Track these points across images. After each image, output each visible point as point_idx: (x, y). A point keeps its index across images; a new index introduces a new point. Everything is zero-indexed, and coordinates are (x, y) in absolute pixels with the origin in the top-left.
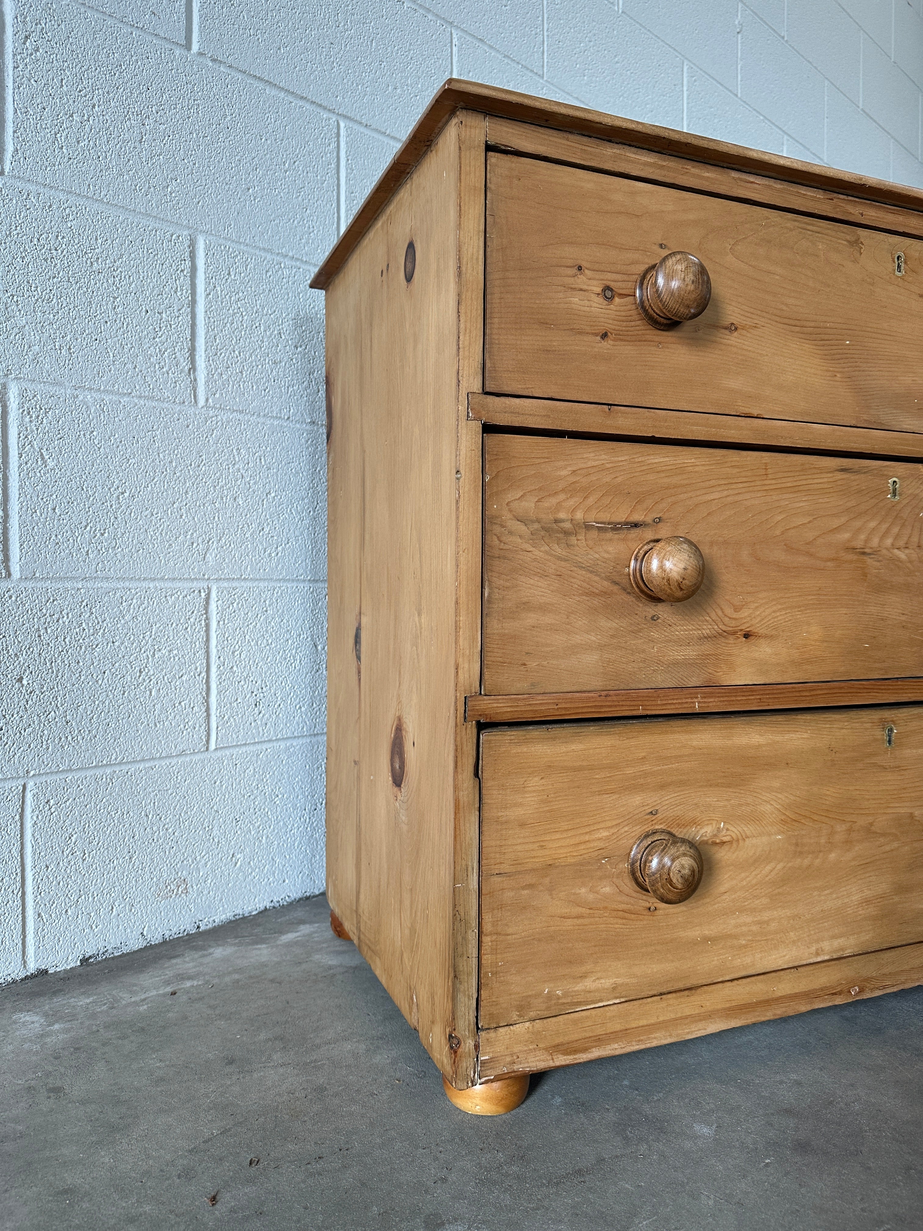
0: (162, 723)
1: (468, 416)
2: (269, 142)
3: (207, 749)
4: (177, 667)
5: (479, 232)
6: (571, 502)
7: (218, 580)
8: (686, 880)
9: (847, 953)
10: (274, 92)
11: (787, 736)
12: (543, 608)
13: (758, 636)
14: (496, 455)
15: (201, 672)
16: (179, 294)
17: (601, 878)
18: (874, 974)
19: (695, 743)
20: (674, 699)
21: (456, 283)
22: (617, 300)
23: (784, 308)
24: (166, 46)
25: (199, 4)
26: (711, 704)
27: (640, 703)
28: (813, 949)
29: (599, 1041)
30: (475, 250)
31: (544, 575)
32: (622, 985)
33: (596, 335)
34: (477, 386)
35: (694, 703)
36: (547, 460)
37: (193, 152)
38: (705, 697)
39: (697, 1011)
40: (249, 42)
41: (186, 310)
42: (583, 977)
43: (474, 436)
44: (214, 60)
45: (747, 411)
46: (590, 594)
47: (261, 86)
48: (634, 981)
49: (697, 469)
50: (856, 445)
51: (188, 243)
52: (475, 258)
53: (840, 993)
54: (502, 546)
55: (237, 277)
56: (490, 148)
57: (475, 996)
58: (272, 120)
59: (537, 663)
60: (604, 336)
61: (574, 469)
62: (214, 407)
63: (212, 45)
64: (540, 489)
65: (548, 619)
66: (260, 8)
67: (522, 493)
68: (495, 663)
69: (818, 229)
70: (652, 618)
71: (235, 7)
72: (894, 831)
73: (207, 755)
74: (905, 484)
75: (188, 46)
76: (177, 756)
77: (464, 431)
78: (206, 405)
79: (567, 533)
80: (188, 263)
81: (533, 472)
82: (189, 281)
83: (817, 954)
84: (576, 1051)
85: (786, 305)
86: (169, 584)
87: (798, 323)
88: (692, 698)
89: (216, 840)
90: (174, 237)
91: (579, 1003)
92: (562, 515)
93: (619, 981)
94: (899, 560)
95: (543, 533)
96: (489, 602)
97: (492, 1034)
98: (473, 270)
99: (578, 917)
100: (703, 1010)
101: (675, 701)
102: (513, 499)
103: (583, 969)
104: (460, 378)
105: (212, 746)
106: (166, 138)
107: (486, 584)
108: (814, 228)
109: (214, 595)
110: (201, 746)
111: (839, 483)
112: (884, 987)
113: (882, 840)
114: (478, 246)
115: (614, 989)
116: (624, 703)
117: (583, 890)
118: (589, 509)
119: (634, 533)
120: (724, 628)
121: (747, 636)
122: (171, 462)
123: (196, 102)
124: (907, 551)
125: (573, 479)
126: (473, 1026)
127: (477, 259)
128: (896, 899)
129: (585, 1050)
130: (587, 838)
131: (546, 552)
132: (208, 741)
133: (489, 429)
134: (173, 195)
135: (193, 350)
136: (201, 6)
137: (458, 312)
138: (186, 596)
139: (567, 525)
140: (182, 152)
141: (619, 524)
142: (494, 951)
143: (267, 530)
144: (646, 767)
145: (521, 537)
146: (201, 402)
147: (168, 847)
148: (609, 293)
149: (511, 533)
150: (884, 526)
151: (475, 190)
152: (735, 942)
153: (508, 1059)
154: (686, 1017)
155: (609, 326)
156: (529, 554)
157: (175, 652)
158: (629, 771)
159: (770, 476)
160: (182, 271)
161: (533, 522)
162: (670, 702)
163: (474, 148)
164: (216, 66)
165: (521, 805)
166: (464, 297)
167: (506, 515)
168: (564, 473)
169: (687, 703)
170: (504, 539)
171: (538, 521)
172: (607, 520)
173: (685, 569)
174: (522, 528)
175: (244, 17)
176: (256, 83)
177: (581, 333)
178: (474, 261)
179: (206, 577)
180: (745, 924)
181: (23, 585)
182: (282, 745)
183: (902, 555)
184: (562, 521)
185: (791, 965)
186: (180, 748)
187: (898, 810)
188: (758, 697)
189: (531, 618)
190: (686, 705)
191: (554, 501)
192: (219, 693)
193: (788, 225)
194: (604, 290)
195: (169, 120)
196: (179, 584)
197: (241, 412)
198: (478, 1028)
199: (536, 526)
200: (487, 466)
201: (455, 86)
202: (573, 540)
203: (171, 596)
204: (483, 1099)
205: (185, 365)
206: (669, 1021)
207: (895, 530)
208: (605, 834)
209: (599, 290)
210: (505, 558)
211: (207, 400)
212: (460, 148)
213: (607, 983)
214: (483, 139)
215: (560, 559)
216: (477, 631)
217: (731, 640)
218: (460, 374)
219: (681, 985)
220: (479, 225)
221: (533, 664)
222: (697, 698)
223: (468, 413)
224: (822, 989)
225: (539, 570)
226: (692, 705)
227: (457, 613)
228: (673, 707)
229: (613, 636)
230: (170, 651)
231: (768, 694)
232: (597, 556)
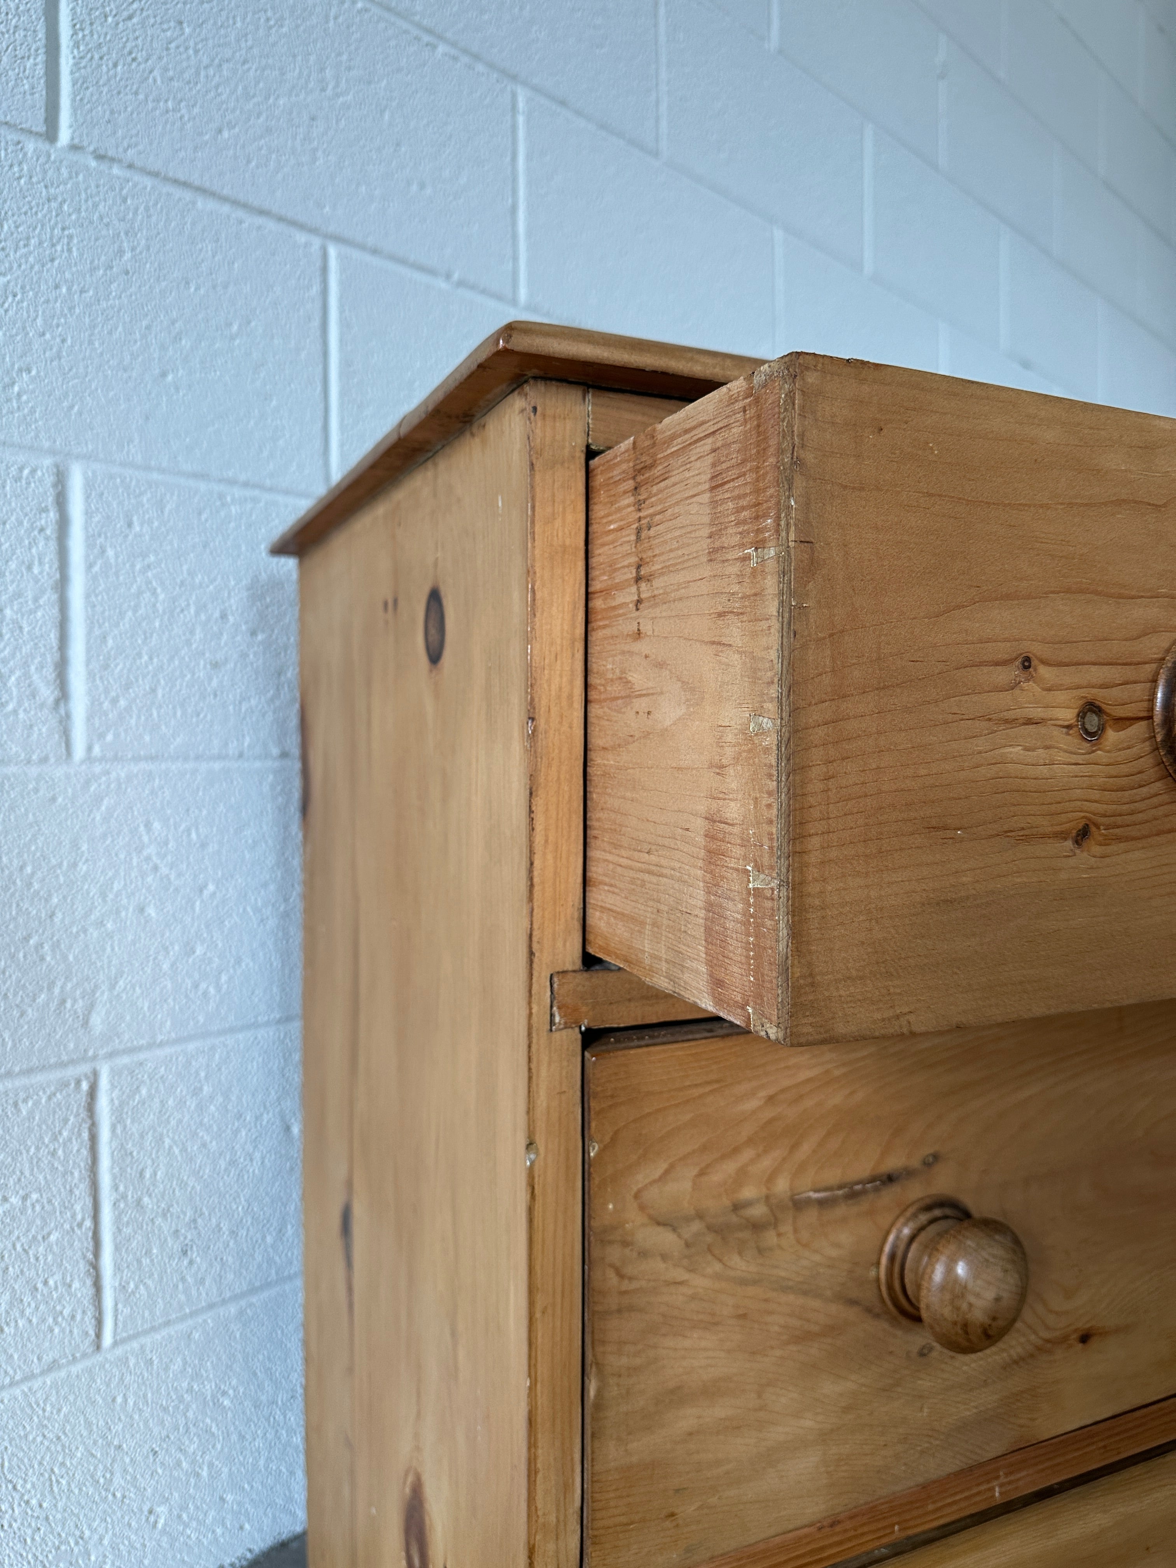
0: (13, 1324)
1: (552, 1022)
2: (202, 291)
3: (98, 1347)
4: (38, 1222)
5: (573, 641)
6: (767, 1163)
7: (111, 1055)
10: (211, 205)
12: (710, 1391)
13: (1104, 1333)
14: (612, 1096)
15: (83, 1219)
16: (36, 570)
20: (956, 1494)
21: (526, 750)
24: (9, 138)
25: (71, 62)
26: (1021, 1483)
27: (895, 1519)
30: (565, 679)
31: (712, 1324)
34: (571, 956)
35: (992, 1489)
36: (716, 1086)
37: (63, 320)
38: (1011, 1473)
40: (166, 123)
41: (50, 596)
43: (565, 1063)
44: (100, 157)
46: (803, 1338)
47: (188, 195)
51: (49, 480)
52: (565, 695)
54: (626, 1285)
55: (146, 528)
58: (210, 253)
59: (697, 1505)
61: (771, 1091)
62: (102, 759)
63: (96, 132)
64: (704, 1148)
65: (720, 1411)
66: (185, 64)
67: (664, 1166)
68: (611, 1531)
70: (922, 1354)
71: (139, 64)
73: (99, 1358)
75: (51, 135)
76: (43, 1373)
77: (545, 1059)
78: (89, 758)
79: (757, 1227)
80: (53, 515)
81: (688, 1117)
82: (53, 545)
86: (23, 1081)
88: (988, 1481)
89: (119, 1495)
90: (26, 472)
92: (748, 1192)
95: (709, 1238)
96: (598, 1406)
98: (561, 723)
101: (958, 1497)
102: (647, 1181)
104: (535, 946)
105: (108, 1339)
106: (10, 299)
107: (592, 1372)
109: (104, 1083)
110: (87, 1345)
114: (572, 671)
116: (866, 1529)
118: (802, 1168)
119: (887, 1195)
120: (1046, 1335)
121: (1085, 1339)
122: (22, 868)
123: (66, 232)
125: (769, 1113)
127: (570, 697)
131: (717, 1277)
132: (99, 1335)
133: (595, 1040)
134: (24, 398)
135: (62, 666)
136: (75, 64)
137: (531, 811)
138: (54, 1094)
139: (758, 1211)
140: (39, 321)
141: (858, 1183)
143: (199, 950)
145: (664, 1257)
146: (79, 751)
147: (29, 1532)
149: (644, 1254)
151: (564, 552)
156: (683, 1289)
157: (35, 1196)
160: (42, 530)
161: (688, 1220)
162: (949, 1500)
163: (562, 463)
164: (104, 167)
166: (542, 780)
167: (634, 1218)
168: (752, 1104)
169: (978, 1493)
170: (629, 1270)
171: (700, 1215)
172: (836, 1180)
173: (998, 1299)
174: (666, 1239)
175: (155, 80)
176: (178, 193)
178: (564, 703)
179: (91, 1053)
182: (233, 1309)
184: (748, 1204)
186: (47, 1358)
188: (1101, 1444)
189: (686, 1418)
190: (978, 1498)
191: (730, 1167)
192: (117, 1248)
195: (15, 266)
196: (39, 1078)
197: (152, 758)
199: (696, 1226)
200: (593, 1124)
201: (521, 343)
202: (770, 1238)
203: (25, 1101)
205: (47, 693)
210: (631, 1309)
211: (89, 749)
212: (532, 464)
214: (581, 440)
215: (743, 1282)
216: (573, 1470)
217: (1058, 1353)
218: (535, 939)
220: (573, 626)
221: (688, 1509)
222: (998, 1477)
223: (552, 1015)
225: (701, 1317)
226: (989, 1494)
227: (532, 1444)
228: (955, 1508)
229: (846, 1410)
230: (25, 1198)
231: (1118, 1434)
232: (817, 1258)
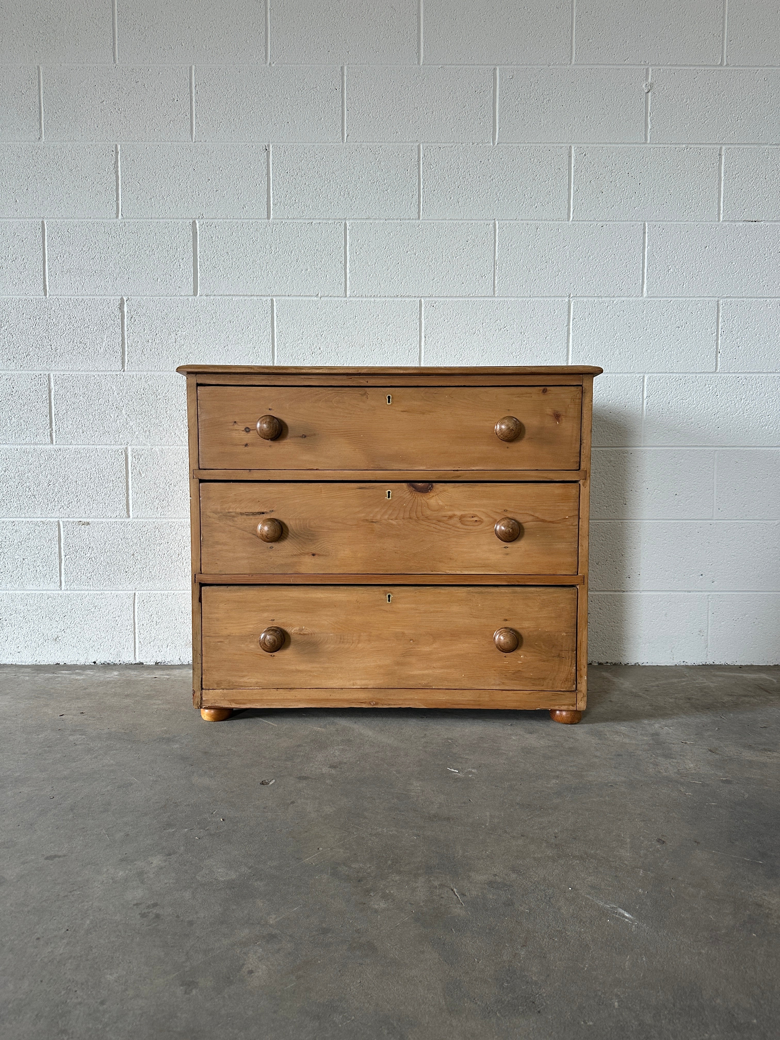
1: (193, 477)
5: (195, 415)
6: (235, 505)
8: (272, 644)
9: (369, 687)
11: (334, 595)
12: (224, 544)
13: (319, 555)
14: (204, 490)
17: (250, 642)
18: (383, 698)
19: (291, 595)
22: (251, 431)
23: (329, 426)
26: (298, 581)
27: (266, 579)
28: (352, 682)
29: (250, 701)
31: (224, 532)
32: (260, 682)
33: (243, 445)
34: (196, 467)
35: (291, 580)
36: (224, 491)
38: (295, 578)
39: (293, 698)
42: (243, 677)
43: (195, 484)
45: (311, 468)
46: (244, 539)
48: (266, 682)
49: (289, 491)
50: (366, 478)
53: (365, 703)
54: (208, 522)
56: (198, 385)
57: (201, 677)
59: (222, 563)
60: (246, 445)
61: (235, 493)
64: (222, 501)
65: (226, 548)
67: (215, 503)
69: (344, 392)
70: (271, 548)
72: (393, 638)
74: (395, 492)
77: (192, 483)
79: (233, 517)
81: (219, 496)
83: (354, 685)
84: (240, 704)
85: (329, 424)
87: (335, 431)
88: (289, 578)
91: (242, 686)
92: (231, 510)
93: (259, 681)
94: (392, 524)
95: (223, 517)
97: (207, 691)
98: (193, 428)
99: (241, 655)
100: (296, 698)
101: (282, 579)
102: (211, 505)
103: (243, 674)
108: (343, 392)
111: (359, 493)
112: (389, 705)
113: (386, 641)
115: (257, 683)
116: (259, 579)
117: (243, 645)
118: (243, 507)
119: (262, 516)
120: (303, 552)
121: (314, 555)
124: (396, 520)
125: (235, 497)
126: (200, 687)
128: (396, 668)
129: (244, 704)
130: (244, 627)
131: (225, 524)
133: (201, 481)
137: (189, 443)
139: (233, 514)
141: (256, 513)
142: (207, 662)
144: (270, 603)
145: (214, 518)
148: (247, 430)
149: (211, 517)
150: (383, 511)
151: (193, 400)
152: (312, 674)
153: (213, 701)
154: (289, 699)
155: (249, 442)
156: (218, 525)
158: (262, 604)
159: (323, 492)
161: (219, 513)
162: (279, 579)
163: (192, 386)
165: (217, 613)
167: (209, 511)
168: (232, 495)
169: (287, 579)
170: (209, 520)
171: (221, 513)
172: (250, 511)
174: (215, 516)
177: (236, 445)
178: (194, 425)
180: (316, 667)
181: (134, 520)
183: (394, 522)
184: (231, 512)
185: (340, 687)
187: (394, 630)
188: (320, 579)
189: (219, 547)
190: (286, 581)
191: (228, 505)
193: (329, 392)
194: (245, 429)
198: (202, 689)
202: (236, 519)
204: (207, 715)
206: (281, 699)
207: (390, 512)
208: (252, 626)
209: (243, 429)
210: (209, 526)
213: (254, 681)
214: (195, 383)
215: (230, 526)
216: (199, 552)
217: (307, 556)
218: (190, 464)
219: (286, 687)
220: (195, 412)
221: (220, 564)
222: (291, 578)
224: (355, 700)
225: (222, 530)
226: (289, 581)
228: (281, 581)
229: (253, 554)
231: (325, 578)
232: (245, 525)
